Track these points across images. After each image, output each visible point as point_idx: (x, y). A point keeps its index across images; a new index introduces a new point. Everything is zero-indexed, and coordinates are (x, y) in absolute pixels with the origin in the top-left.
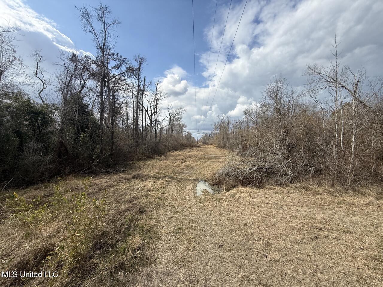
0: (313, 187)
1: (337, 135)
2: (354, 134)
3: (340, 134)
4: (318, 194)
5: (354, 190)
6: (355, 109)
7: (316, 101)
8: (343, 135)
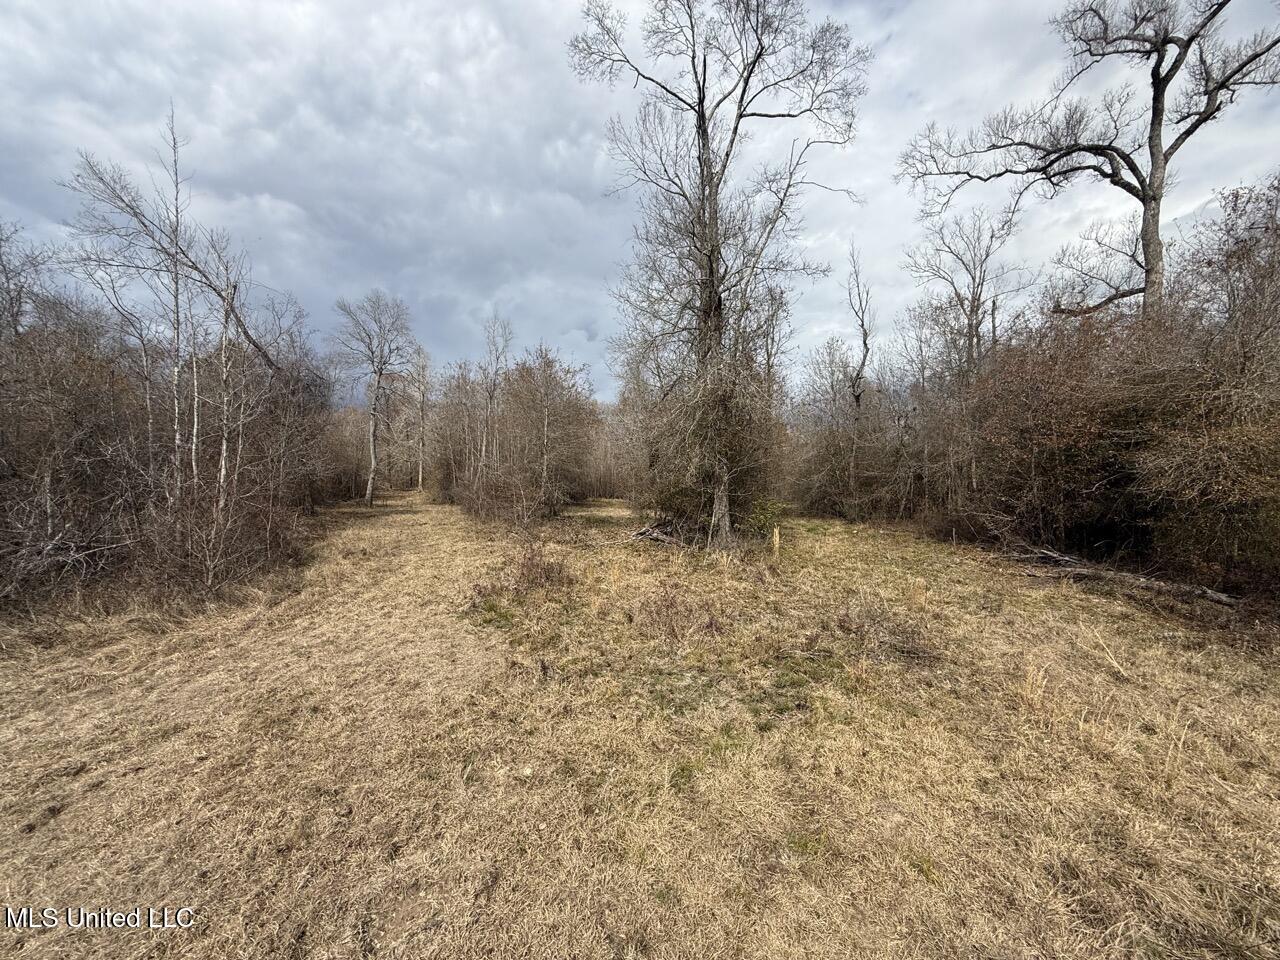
0: (80, 626)
1: (178, 436)
2: (226, 435)
3: (191, 434)
4: (100, 645)
5: (219, 597)
6: (227, 364)
7: (120, 309)
8: (198, 438)
